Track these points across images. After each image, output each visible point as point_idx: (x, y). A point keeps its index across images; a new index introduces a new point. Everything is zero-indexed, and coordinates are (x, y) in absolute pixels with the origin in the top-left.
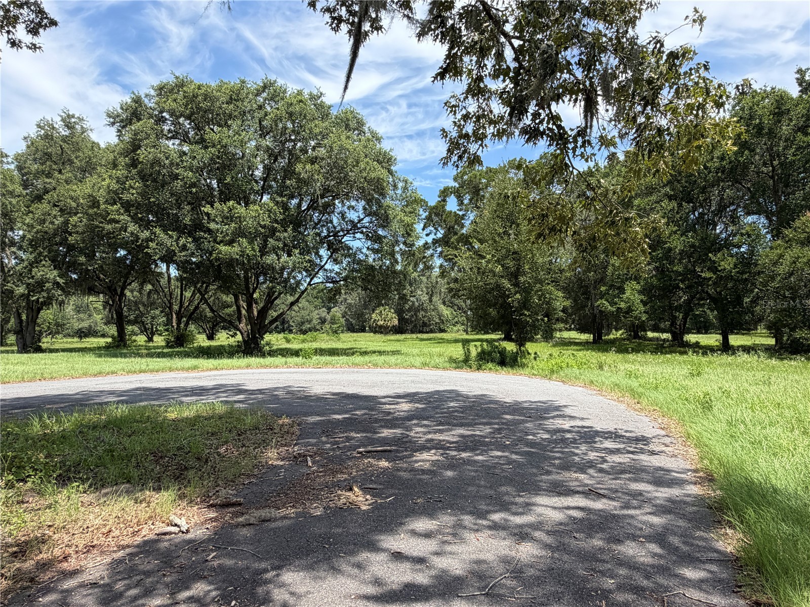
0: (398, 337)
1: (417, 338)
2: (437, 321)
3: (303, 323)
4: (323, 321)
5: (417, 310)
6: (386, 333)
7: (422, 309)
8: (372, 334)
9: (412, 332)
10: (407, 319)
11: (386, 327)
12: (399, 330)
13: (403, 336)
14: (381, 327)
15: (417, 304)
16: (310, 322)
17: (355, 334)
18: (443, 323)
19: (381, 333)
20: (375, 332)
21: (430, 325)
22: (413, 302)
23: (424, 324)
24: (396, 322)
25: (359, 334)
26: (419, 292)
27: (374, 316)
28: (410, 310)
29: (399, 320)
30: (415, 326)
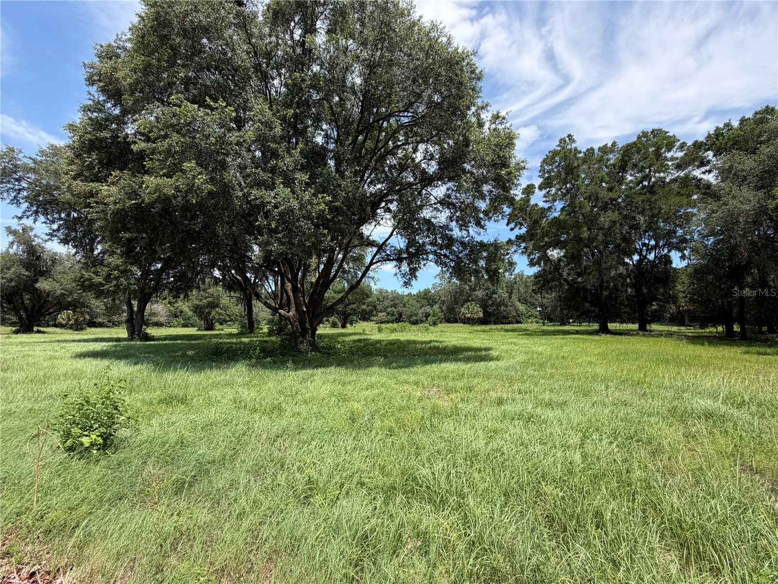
0: (483, 327)
1: (502, 328)
2: (515, 314)
3: (411, 316)
4: (427, 315)
5: (499, 305)
6: (473, 324)
7: (503, 304)
8: (462, 325)
9: (495, 323)
10: (491, 313)
11: (473, 319)
12: (484, 321)
13: (488, 327)
14: (469, 319)
15: (499, 300)
16: (416, 315)
17: (450, 324)
18: (519, 316)
19: (469, 324)
20: (464, 323)
21: (509, 318)
22: (496, 299)
23: (504, 317)
24: (481, 315)
25: (453, 324)
26: (500, 291)
27: (462, 309)
28: (492, 305)
29: (484, 313)
30: (497, 318)
